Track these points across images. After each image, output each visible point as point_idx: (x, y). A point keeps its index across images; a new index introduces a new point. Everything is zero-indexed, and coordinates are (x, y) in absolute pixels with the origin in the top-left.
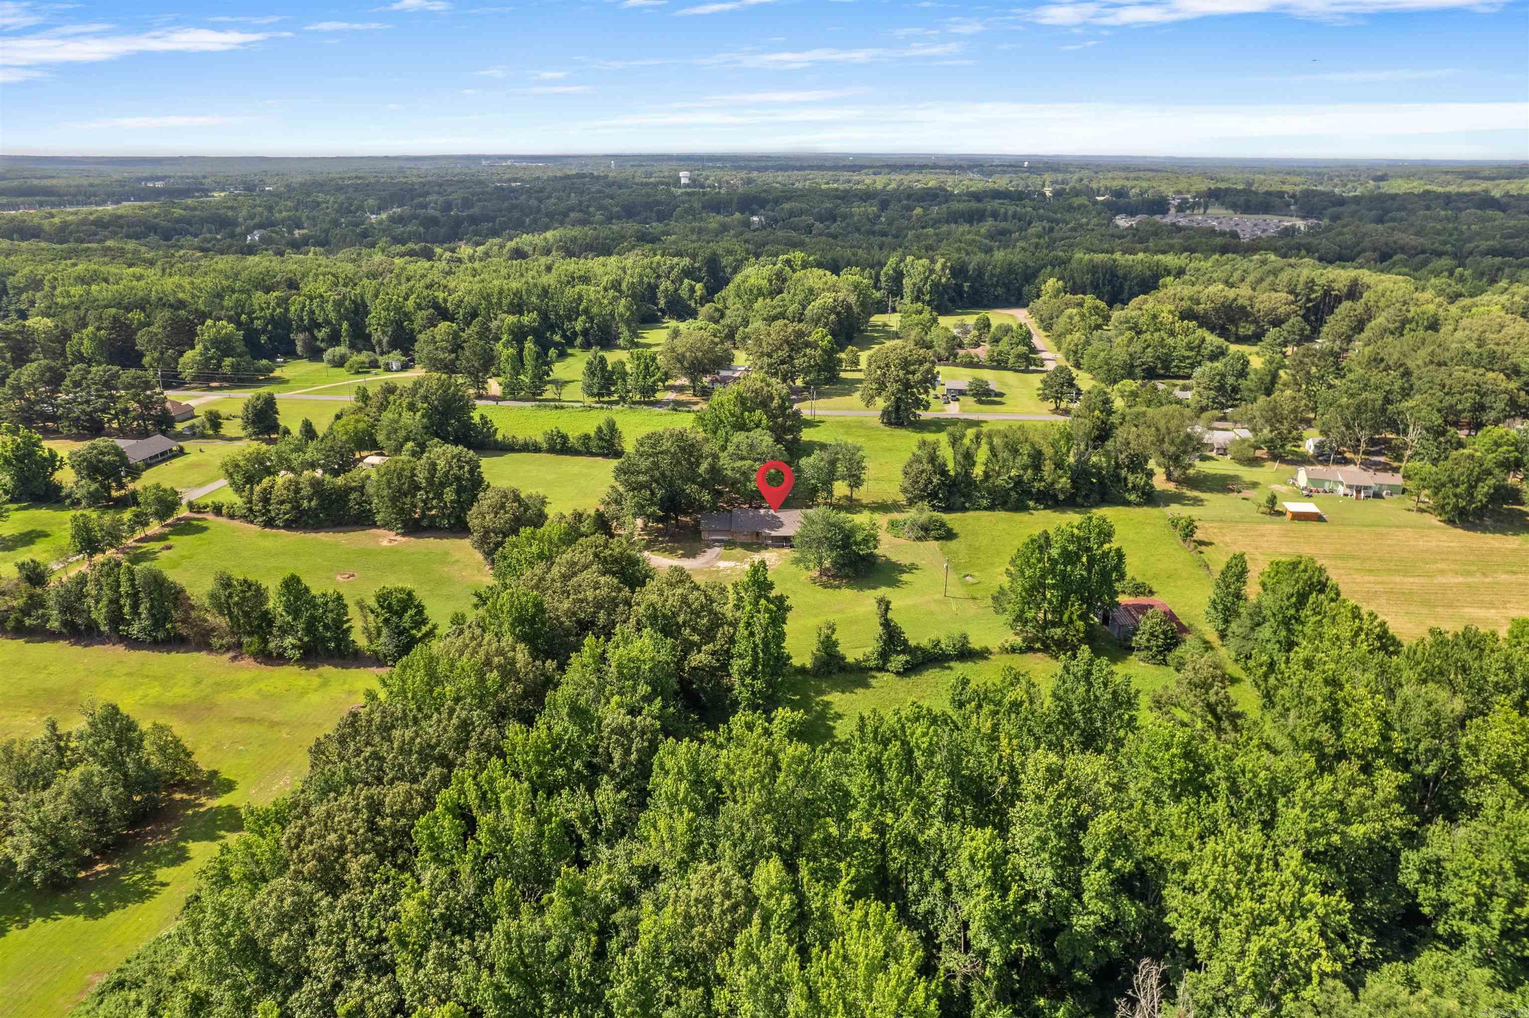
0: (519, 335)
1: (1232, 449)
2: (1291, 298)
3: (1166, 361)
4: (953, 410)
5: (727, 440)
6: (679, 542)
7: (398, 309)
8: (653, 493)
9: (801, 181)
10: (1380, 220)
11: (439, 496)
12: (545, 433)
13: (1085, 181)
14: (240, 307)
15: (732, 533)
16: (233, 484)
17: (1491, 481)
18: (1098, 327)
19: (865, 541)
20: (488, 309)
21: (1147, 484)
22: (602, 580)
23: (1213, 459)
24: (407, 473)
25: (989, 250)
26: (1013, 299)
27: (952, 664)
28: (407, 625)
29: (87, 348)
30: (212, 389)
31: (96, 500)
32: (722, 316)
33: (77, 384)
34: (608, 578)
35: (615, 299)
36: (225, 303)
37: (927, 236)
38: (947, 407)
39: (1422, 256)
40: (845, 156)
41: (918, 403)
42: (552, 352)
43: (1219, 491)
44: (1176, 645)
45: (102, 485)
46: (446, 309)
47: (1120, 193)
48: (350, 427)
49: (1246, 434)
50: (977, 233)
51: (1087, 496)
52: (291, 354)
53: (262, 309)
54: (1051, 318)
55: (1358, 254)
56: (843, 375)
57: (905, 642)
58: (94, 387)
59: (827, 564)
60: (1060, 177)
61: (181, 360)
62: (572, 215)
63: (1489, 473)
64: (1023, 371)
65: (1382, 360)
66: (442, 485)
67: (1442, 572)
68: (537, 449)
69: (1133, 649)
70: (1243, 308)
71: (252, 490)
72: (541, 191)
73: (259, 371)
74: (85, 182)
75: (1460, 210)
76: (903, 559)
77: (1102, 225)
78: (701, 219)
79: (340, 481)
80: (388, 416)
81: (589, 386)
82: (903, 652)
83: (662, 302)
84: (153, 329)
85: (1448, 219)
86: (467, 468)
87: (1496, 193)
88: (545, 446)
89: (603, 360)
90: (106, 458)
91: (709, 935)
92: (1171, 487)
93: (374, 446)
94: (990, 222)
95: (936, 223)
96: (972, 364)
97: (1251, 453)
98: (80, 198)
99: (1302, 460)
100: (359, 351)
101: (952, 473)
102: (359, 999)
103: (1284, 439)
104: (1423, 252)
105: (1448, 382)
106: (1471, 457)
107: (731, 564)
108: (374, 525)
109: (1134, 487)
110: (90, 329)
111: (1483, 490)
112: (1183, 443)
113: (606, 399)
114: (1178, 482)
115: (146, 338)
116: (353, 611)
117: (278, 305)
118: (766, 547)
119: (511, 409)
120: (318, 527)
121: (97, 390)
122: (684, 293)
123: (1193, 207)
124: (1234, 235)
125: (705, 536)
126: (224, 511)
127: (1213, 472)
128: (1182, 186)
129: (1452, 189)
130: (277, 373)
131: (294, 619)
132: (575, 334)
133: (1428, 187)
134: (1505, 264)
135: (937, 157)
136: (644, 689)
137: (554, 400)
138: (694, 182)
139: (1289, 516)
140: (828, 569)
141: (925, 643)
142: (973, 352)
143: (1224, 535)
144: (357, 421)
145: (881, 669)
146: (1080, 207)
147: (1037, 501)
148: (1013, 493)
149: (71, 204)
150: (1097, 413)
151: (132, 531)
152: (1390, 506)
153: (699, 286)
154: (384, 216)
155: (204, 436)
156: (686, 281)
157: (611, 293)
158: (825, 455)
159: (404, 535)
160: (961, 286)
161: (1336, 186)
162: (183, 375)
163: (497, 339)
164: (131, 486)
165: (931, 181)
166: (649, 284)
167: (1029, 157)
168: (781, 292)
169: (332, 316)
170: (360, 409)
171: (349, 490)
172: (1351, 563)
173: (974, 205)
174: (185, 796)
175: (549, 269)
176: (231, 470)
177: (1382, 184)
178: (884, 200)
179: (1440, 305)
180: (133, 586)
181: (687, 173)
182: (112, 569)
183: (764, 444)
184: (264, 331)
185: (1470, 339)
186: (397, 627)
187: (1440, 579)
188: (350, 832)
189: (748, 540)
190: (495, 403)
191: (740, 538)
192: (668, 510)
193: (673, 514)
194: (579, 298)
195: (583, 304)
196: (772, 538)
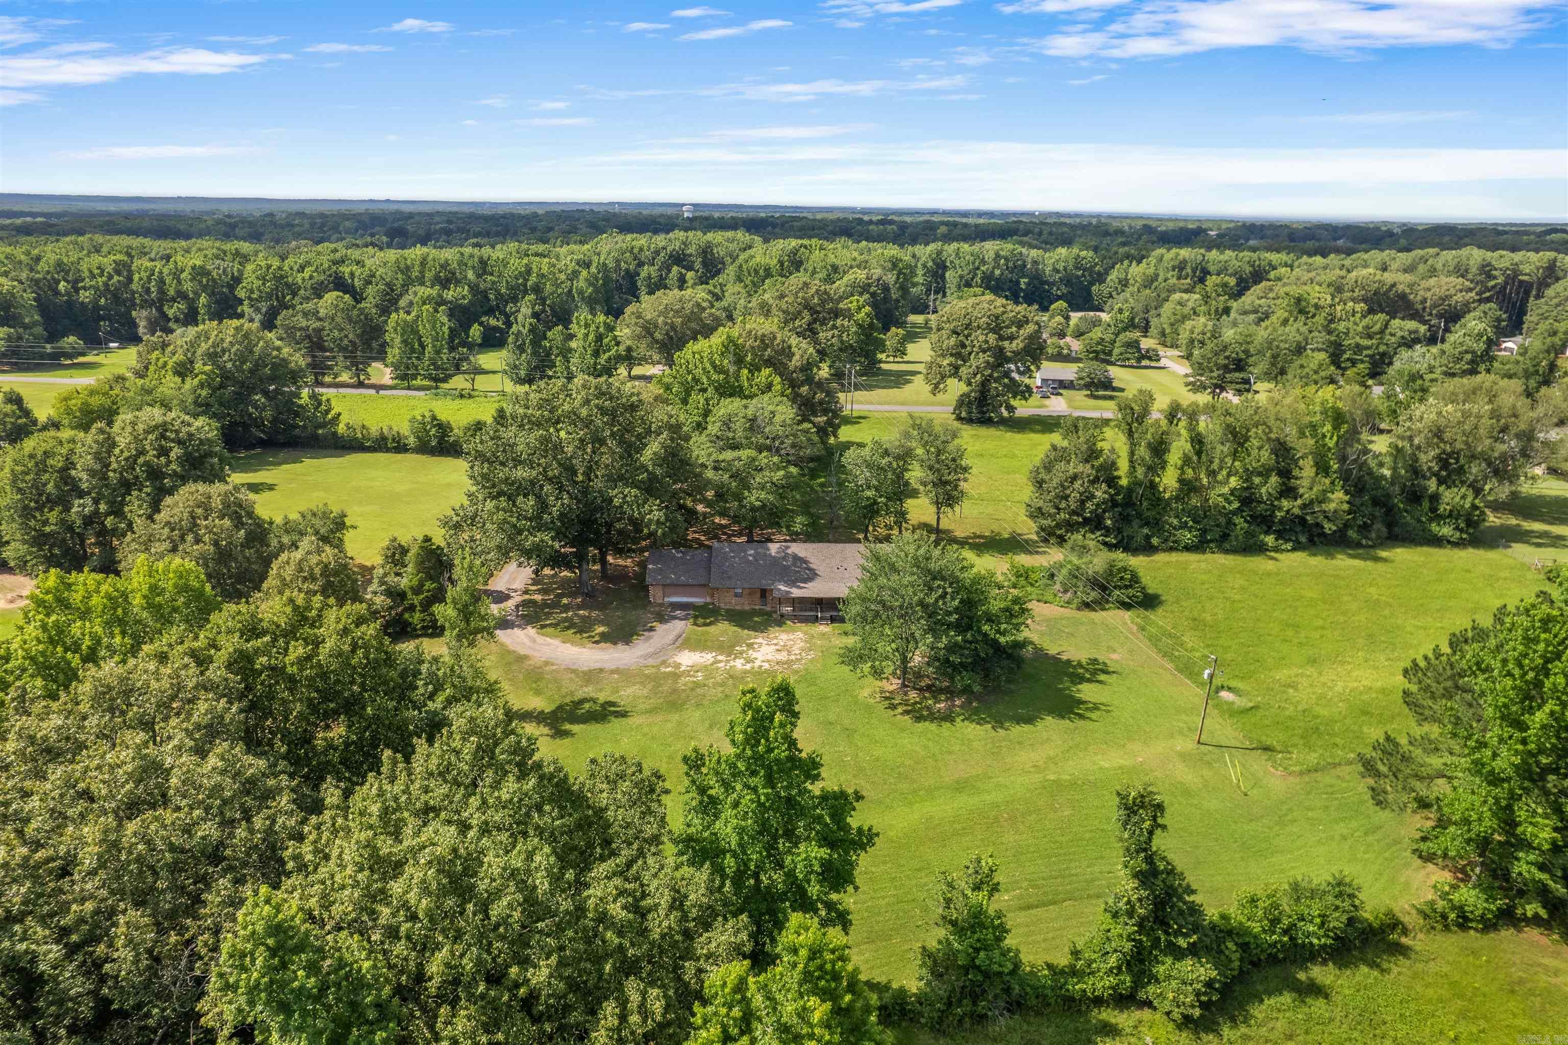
2: (1466, 283)
4: (1058, 405)
5: (707, 413)
6: (602, 607)
8: (543, 506)
12: (413, 420)
15: (713, 591)
24: (57, 462)
38: (1046, 402)
41: (1015, 388)
42: (475, 330)
46: (350, 282)
52: (129, 336)
53: (93, 276)
56: (885, 366)
66: (127, 486)
68: (400, 447)
76: (1072, 651)
81: (515, 368)
83: (643, 293)
86: (176, 452)
88: (412, 441)
101: (1124, 482)
107: (707, 658)
109: (1450, 512)
117: (117, 272)
118: (780, 621)
122: (672, 281)
125: (656, 594)
137: (464, 389)
140: (921, 674)
147: (1280, 535)
148: (1237, 520)
153: (690, 273)
156: (675, 269)
160: (1018, 283)
166: (627, 271)
169: (188, 286)
181: (690, 208)
183: (778, 419)
184: (93, 305)
189: (745, 605)
190: (373, 392)
191: (729, 602)
192: (580, 542)
193: (593, 551)
194: (529, 271)
195: (533, 279)
196: (794, 601)
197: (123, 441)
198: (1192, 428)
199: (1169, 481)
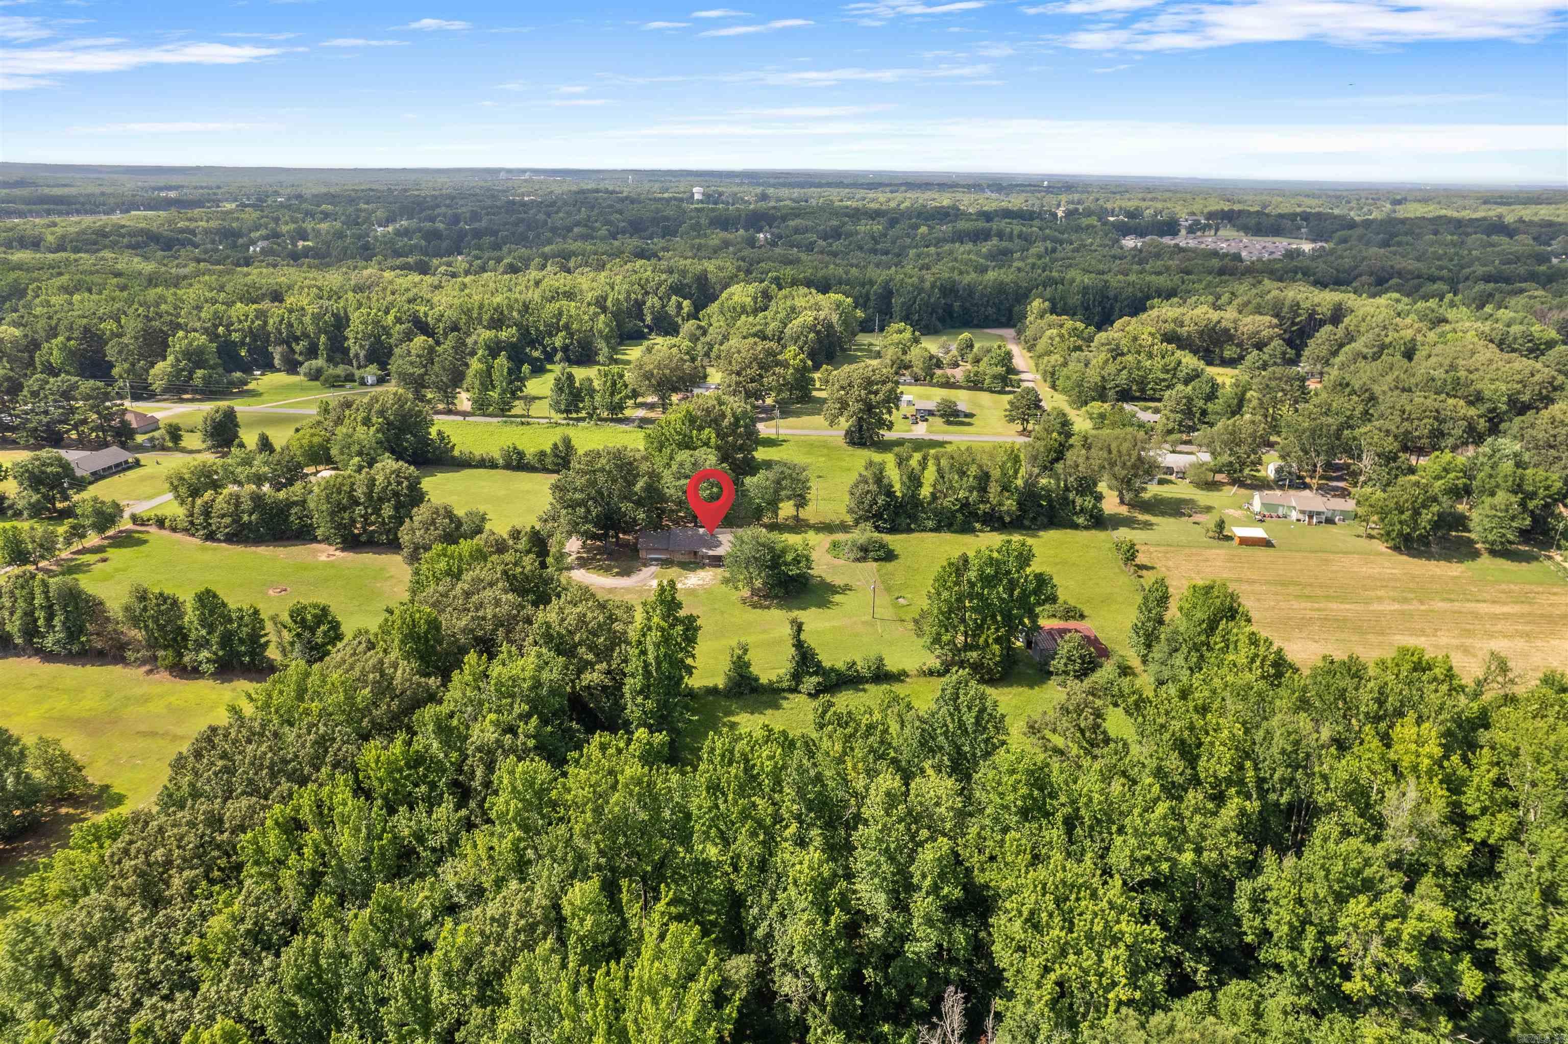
0: (494, 350)
1: (1191, 473)
2: (1275, 321)
3: (1142, 383)
4: (920, 431)
5: (671, 458)
6: (617, 560)
7: (377, 323)
8: (588, 511)
9: (816, 197)
10: (1385, 244)
11: (377, 511)
12: (502, 449)
13: (1101, 202)
14: (218, 320)
15: (671, 552)
16: (177, 497)
17: (1435, 508)
18: (1079, 348)
19: (796, 561)
20: (467, 323)
21: (1095, 507)
22: (504, 598)
23: (1170, 482)
24: (346, 488)
25: (984, 270)
26: (1004, 319)
27: (867, 686)
28: (319, 641)
29: (56, 358)
30: (182, 401)
31: (36, 512)
32: (705, 333)
33: (34, 394)
34: (510, 596)
35: (596, 315)
36: (203, 315)
37: (928, 255)
38: (914, 427)
39: (1416, 281)
40: (865, 174)
41: (881, 423)
42: (526, 368)
43: (1171, 515)
44: (1093, 670)
45: (45, 497)
46: (427, 324)
47: (1131, 215)
48: (305, 442)
49: (1206, 457)
50: (978, 254)
51: (1034, 519)
52: (268, 366)
53: (240, 322)
54: (1035, 339)
55: (1355, 278)
56: (815, 393)
57: (819, 664)
58: (51, 397)
59: (758, 583)
60: (1076, 197)
61: (152, 372)
62: (576, 230)
63: (1435, 499)
64: (999, 392)
65: (1348, 385)
66: (381, 500)
67: (1380, 599)
68: (493, 465)
69: (1051, 673)
70: (1226, 331)
71: (193, 502)
72: (553, 204)
73: (232, 384)
74: (97, 190)
75: (1468, 235)
76: (838, 580)
77: (1105, 246)
78: (705, 235)
79: (282, 495)
80: (341, 430)
81: (558, 403)
82: (816, 673)
83: (648, 319)
84: (125, 340)
85: (1453, 244)
86: (405, 484)
87: (1509, 219)
88: (501, 462)
89: (570, 377)
90: (49, 470)
91: (499, 954)
92: (1124, 510)
93: (329, 461)
94: (995, 241)
95: (938, 242)
96: (948, 384)
97: (1210, 477)
98: (88, 207)
99: (1262, 485)
100: (336, 365)
101: (898, 494)
102: (151, 1017)
103: (1243, 464)
104: (1419, 277)
105: (1408, 408)
106: (1417, 484)
108: (315, 540)
109: (1082, 510)
110: (60, 339)
111: (1427, 517)
112: (1134, 466)
113: (574, 415)
114: (1132, 505)
115: (116, 349)
116: (269, 626)
117: (257, 318)
118: (703, 566)
119: (476, 424)
120: (259, 541)
121: (55, 401)
122: (671, 309)
123: (1204, 228)
124: (1237, 257)
125: (642, 554)
126: (167, 523)
127: (1169, 495)
128: (1196, 208)
129: (1466, 214)
130: (252, 386)
131: (209, 633)
132: (555, 350)
133: (1443, 212)
134: (1496, 290)
135: (958, 175)
136: (521, 707)
137: (523, 416)
138: (707, 197)
139: (1237, 541)
140: (759, 589)
141: (840, 665)
142: (949, 372)
143: (1168, 559)
144: (312, 435)
145: (794, 690)
146: (1088, 227)
147: (984, 523)
148: (959, 515)
149: (78, 212)
150: (1055, 435)
151: (68, 543)
152: (1340, 533)
153: (686, 303)
154: (390, 229)
155: (164, 448)
156: (674, 298)
157: (592, 309)
158: (771, 475)
159: (343, 550)
160: (950, 306)
161: (1351, 209)
162: (154, 387)
163: (473, 353)
164: (76, 498)
165: (945, 200)
166: (636, 300)
167: (1049, 177)
168: (765, 309)
169: (311, 329)
170: (319, 423)
171: (290, 504)
172: (1291, 589)
173: (981, 224)
174: (71, 811)
175: (537, 283)
176: (177, 483)
177: (1398, 207)
178: (893, 218)
179: (1419, 331)
180: (47, 598)
181: (701, 190)
182: (27, 581)
183: (708, 462)
184: (243, 343)
185: (1441, 365)
186: (309, 642)
187: (1376, 607)
188: (179, 847)
189: (686, 559)
190: (461, 418)
191: (678, 557)
192: (605, 527)
193: (611, 533)
194: (560, 314)
195: (564, 320)
196: (709, 557)
197: (380, 479)
198: (939, 465)
199: (925, 492)
